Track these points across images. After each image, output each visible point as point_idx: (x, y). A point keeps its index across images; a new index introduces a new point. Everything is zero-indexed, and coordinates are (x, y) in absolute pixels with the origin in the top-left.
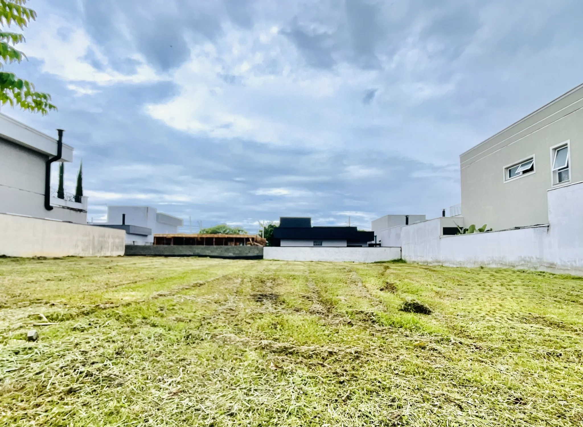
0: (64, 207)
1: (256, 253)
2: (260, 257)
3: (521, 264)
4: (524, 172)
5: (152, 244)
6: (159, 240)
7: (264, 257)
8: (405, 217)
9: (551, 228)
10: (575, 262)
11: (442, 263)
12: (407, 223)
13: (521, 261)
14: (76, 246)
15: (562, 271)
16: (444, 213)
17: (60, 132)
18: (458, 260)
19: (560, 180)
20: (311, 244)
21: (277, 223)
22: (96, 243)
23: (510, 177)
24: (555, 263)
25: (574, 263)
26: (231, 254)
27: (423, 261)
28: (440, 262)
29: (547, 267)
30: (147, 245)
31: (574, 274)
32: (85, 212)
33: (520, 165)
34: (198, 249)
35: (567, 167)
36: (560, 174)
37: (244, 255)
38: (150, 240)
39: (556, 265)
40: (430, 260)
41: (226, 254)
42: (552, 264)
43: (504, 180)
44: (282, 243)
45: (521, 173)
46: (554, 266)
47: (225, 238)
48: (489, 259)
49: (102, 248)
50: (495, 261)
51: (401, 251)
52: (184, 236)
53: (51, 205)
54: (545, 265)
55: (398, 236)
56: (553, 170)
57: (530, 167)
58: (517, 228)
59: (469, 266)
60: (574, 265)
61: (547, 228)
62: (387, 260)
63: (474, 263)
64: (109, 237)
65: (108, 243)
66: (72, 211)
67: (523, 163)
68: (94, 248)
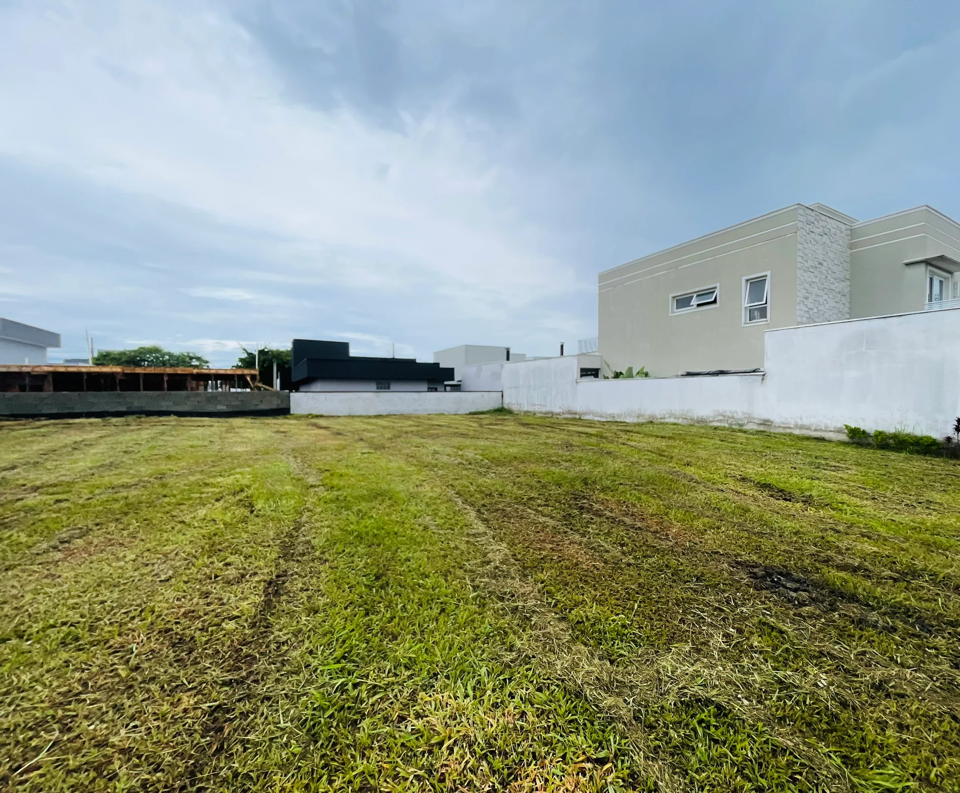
1: (275, 404)
2: (284, 411)
3: (717, 419)
4: (699, 305)
7: (292, 412)
8: (505, 351)
9: (767, 378)
10: (801, 418)
11: (580, 414)
12: (508, 359)
13: (719, 416)
15: (781, 428)
16: (562, 348)
18: (610, 412)
19: (752, 319)
20: (373, 386)
23: (677, 308)
24: (772, 419)
25: (799, 420)
27: (544, 410)
28: (576, 414)
29: (759, 424)
31: (797, 432)
33: (696, 295)
35: (766, 303)
36: (751, 311)
39: (772, 422)
40: (557, 410)
42: (768, 421)
43: (670, 311)
45: (695, 306)
46: (769, 423)
48: (665, 412)
50: (675, 414)
51: (502, 396)
54: (756, 421)
55: (497, 376)
56: (746, 305)
57: (713, 299)
58: (689, 374)
59: (627, 420)
60: (800, 422)
61: (761, 377)
62: (485, 410)
63: (638, 417)
67: (702, 293)
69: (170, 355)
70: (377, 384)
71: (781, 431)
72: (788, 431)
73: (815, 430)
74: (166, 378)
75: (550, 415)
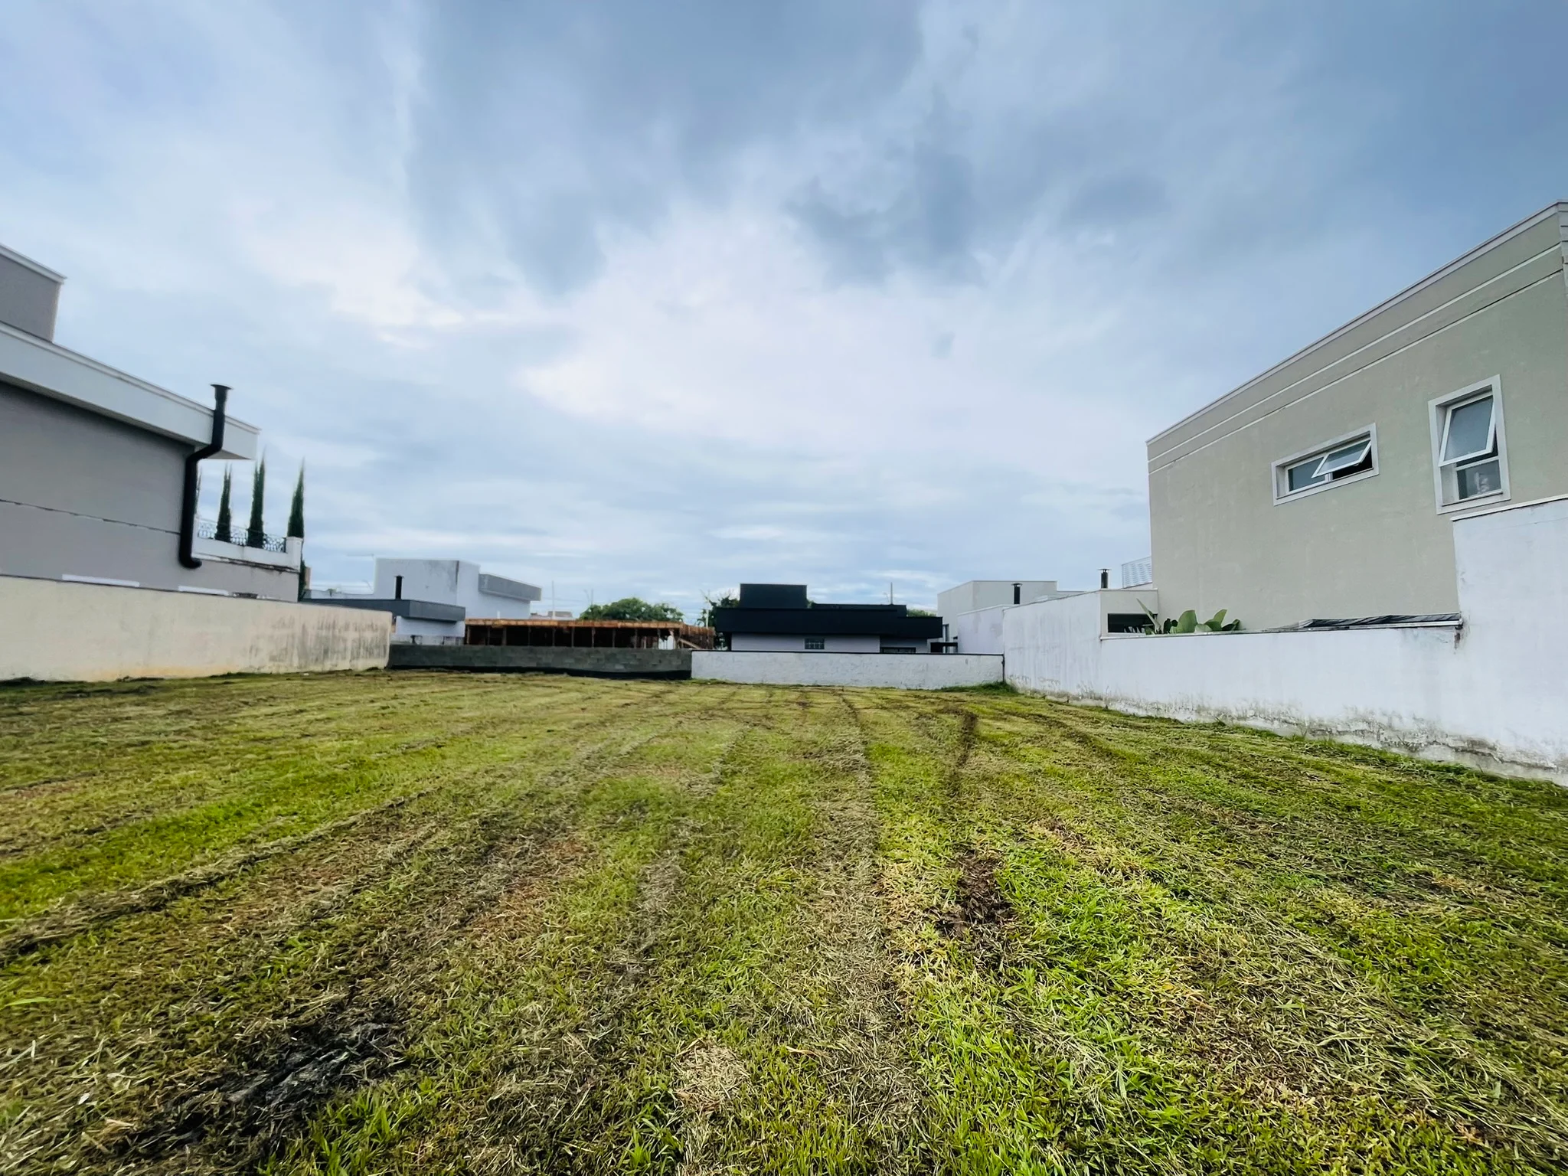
0: (233, 562)
1: (675, 665)
2: (682, 675)
3: (1354, 729)
4: (1337, 475)
5: (460, 643)
6: (479, 633)
7: (693, 676)
8: (1013, 587)
9: (1471, 634)
11: (1108, 701)
12: (1017, 601)
13: (1356, 720)
14: (254, 651)
15: (1518, 767)
16: (1104, 577)
17: (222, 392)
18: (1151, 700)
19: (1464, 494)
20: (801, 645)
21: (735, 594)
22: (310, 642)
23: (1291, 489)
24: (1491, 740)
27: (1056, 691)
28: (1100, 699)
29: (1457, 750)
30: (449, 643)
33: (1326, 456)
34: (548, 655)
35: (1495, 452)
36: (1461, 475)
37: (648, 668)
39: (1493, 749)
40: (1074, 691)
42: (1482, 744)
43: (1275, 496)
44: (736, 644)
45: (1328, 478)
46: (1487, 751)
47: (617, 629)
48: (1246, 705)
49: (326, 652)
50: (1263, 711)
51: (1003, 663)
53: (194, 555)
54: (1450, 742)
55: (997, 629)
56: (1442, 463)
57: (1360, 460)
58: (1317, 624)
59: (1181, 718)
61: (1451, 633)
62: (969, 684)
63: (1199, 711)
64: (347, 627)
65: (345, 641)
66: (257, 571)
67: (1337, 451)
68: (304, 654)
69: (648, 607)
70: (807, 641)
71: (1521, 773)
72: (1541, 776)
74: (614, 634)
75: (1064, 700)
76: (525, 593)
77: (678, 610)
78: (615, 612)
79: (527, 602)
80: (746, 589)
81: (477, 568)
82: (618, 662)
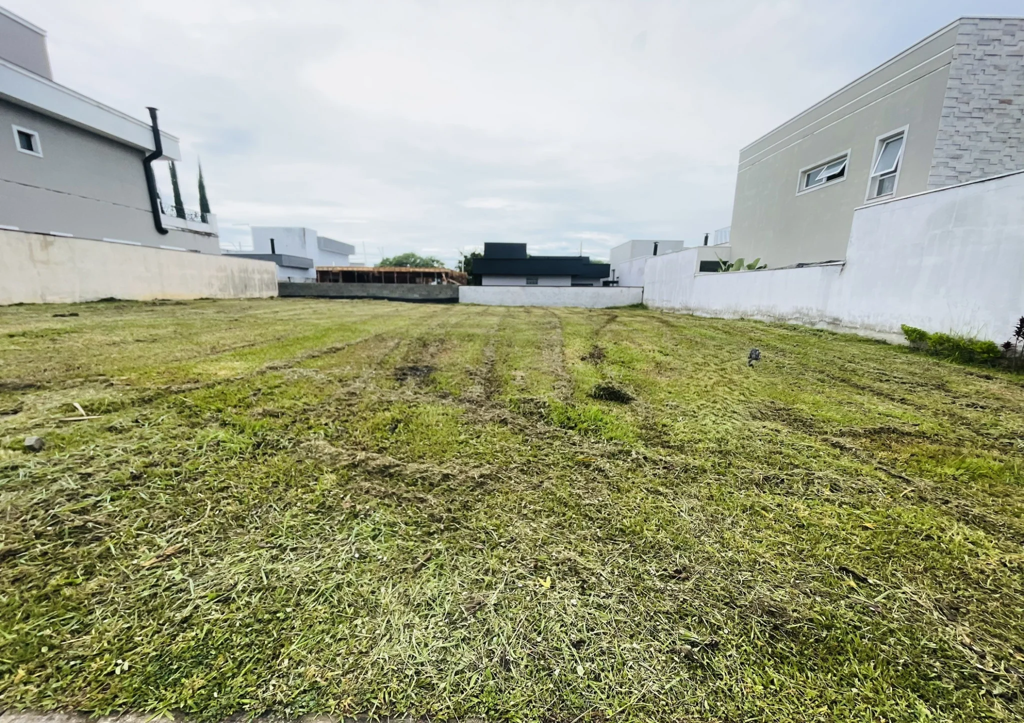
0: (183, 230)
1: (448, 294)
2: (454, 300)
3: (794, 317)
4: (830, 178)
5: (315, 281)
6: (324, 275)
7: (460, 301)
8: (653, 245)
9: (847, 267)
10: (869, 317)
11: (693, 310)
12: (655, 253)
13: (796, 313)
14: (210, 285)
16: (706, 238)
17: (153, 112)
18: (714, 308)
19: (880, 193)
20: (523, 281)
21: (480, 250)
22: (237, 280)
23: (807, 186)
24: (841, 318)
25: (866, 319)
26: (416, 296)
27: (669, 306)
28: (690, 309)
30: (309, 281)
31: (862, 333)
32: (216, 236)
33: (826, 167)
34: (373, 288)
35: (895, 171)
36: (880, 182)
37: (433, 296)
38: (313, 274)
40: (677, 306)
41: (410, 296)
42: (836, 319)
43: (798, 190)
44: (485, 281)
45: (824, 180)
47: (410, 273)
48: (754, 308)
49: (246, 287)
50: (762, 311)
51: (643, 292)
52: (355, 269)
53: (164, 226)
54: (827, 320)
55: (641, 271)
56: (873, 175)
57: (840, 170)
58: (800, 265)
59: (725, 317)
60: (866, 321)
61: (840, 267)
62: (622, 305)
63: (734, 313)
64: (253, 271)
65: (254, 280)
66: (197, 235)
67: (830, 164)
68: (235, 288)
69: (421, 259)
70: (527, 280)
71: (847, 331)
72: (854, 331)
73: (879, 331)
74: (408, 276)
75: (673, 311)
76: (346, 250)
77: (442, 261)
78: (400, 262)
79: (347, 255)
80: (488, 246)
81: (315, 232)
82: (415, 293)
